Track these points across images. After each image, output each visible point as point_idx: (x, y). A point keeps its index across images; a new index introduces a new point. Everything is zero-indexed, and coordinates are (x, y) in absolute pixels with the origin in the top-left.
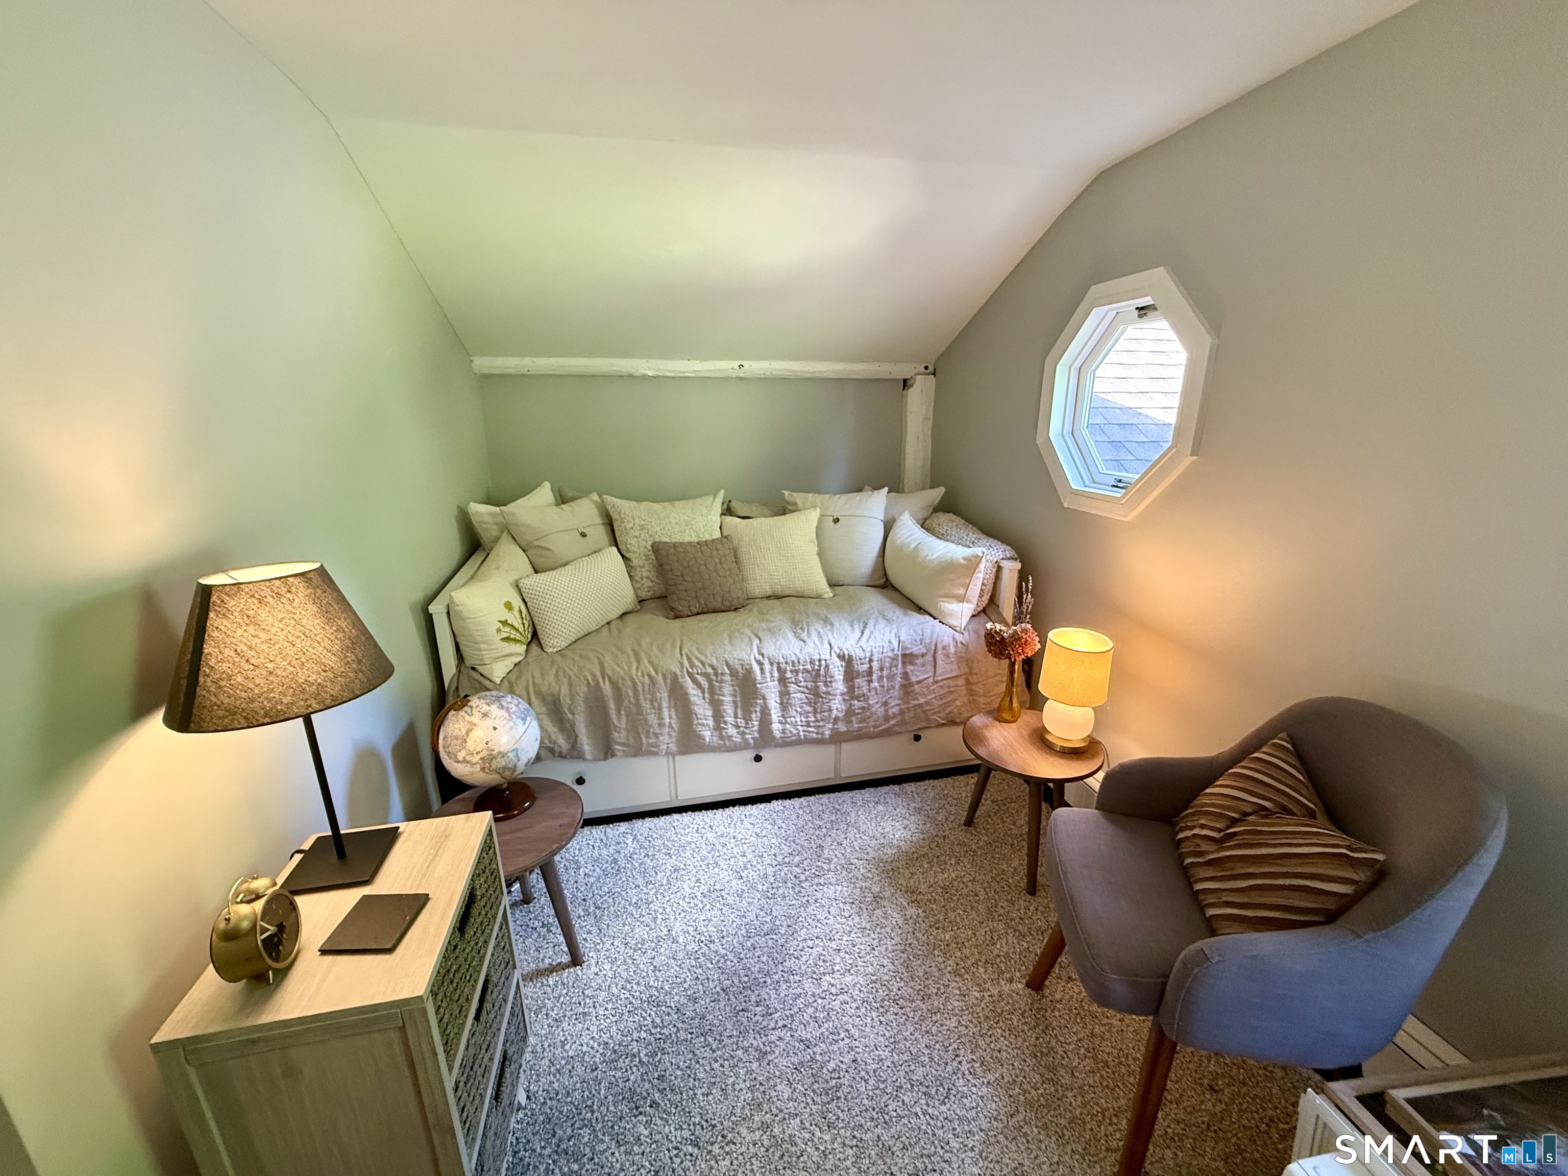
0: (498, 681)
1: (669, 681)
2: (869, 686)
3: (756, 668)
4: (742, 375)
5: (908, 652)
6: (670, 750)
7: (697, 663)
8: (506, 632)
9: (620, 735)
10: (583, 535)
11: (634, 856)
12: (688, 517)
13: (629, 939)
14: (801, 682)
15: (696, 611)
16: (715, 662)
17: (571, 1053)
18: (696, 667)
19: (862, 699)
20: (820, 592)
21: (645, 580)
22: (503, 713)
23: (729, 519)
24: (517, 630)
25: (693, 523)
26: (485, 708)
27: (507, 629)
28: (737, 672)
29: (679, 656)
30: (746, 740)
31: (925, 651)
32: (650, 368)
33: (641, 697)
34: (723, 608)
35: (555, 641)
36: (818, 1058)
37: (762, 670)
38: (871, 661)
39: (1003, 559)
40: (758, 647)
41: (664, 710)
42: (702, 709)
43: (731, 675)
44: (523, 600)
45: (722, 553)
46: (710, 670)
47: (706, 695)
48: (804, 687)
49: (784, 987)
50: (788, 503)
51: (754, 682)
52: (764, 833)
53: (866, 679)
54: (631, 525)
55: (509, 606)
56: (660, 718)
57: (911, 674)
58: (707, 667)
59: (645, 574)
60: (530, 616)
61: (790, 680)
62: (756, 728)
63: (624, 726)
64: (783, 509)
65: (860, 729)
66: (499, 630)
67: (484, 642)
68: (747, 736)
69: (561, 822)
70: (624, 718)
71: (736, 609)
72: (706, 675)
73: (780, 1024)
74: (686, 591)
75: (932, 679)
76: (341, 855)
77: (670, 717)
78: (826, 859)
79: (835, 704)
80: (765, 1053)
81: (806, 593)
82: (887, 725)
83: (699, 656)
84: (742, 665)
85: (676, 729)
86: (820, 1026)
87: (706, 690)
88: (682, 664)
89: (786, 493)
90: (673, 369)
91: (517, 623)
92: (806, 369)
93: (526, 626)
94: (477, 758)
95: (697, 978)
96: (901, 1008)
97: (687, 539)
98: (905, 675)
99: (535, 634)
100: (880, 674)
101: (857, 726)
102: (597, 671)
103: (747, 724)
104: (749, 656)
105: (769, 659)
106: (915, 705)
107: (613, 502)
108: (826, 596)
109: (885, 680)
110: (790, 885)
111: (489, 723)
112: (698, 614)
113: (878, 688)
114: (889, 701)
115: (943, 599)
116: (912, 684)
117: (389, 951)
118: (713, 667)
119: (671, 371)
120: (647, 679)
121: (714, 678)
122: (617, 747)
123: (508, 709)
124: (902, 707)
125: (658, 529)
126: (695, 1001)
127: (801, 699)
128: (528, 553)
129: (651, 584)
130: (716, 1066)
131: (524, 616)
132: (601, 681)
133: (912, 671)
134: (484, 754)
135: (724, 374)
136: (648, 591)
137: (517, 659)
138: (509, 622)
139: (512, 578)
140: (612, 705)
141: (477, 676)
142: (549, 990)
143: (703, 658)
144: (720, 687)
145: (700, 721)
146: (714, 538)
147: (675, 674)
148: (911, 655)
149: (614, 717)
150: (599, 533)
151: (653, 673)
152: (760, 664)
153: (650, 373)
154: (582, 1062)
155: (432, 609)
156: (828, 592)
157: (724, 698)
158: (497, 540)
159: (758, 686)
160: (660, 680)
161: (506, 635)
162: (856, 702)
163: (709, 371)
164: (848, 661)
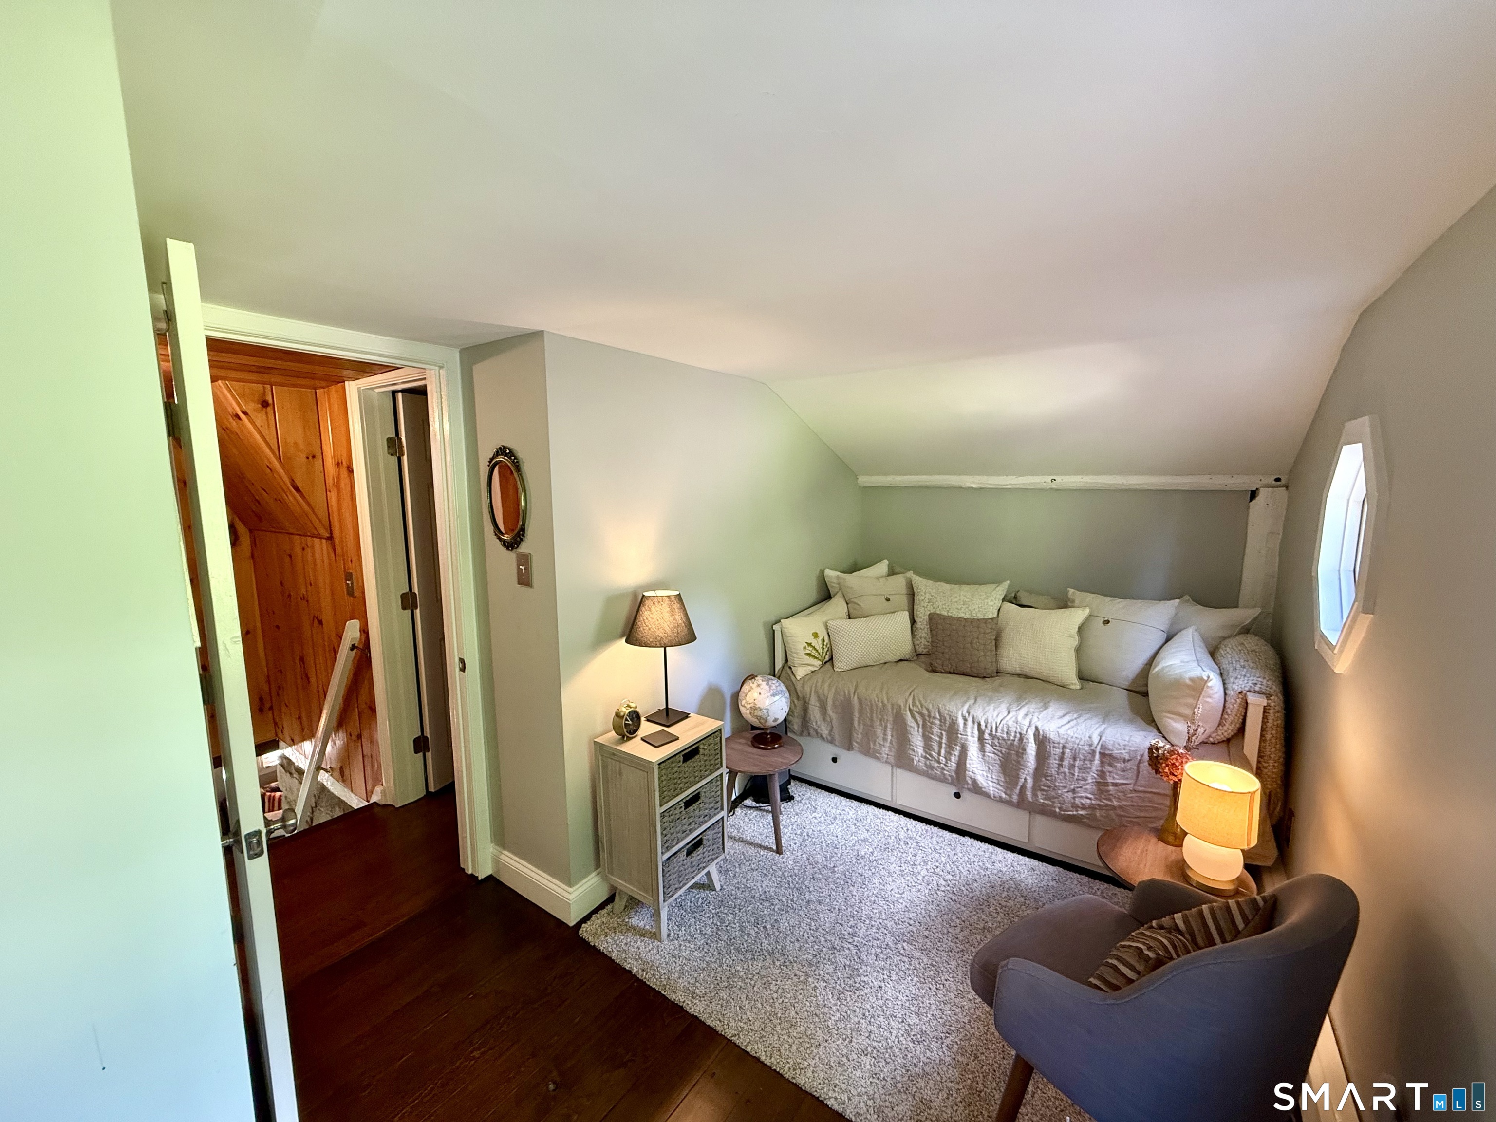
0: (798, 678)
1: (895, 711)
2: (1059, 769)
3: (961, 721)
4: (1055, 487)
5: (1107, 752)
6: (888, 760)
7: (918, 703)
8: (809, 650)
9: (858, 736)
10: (888, 600)
11: (848, 821)
12: (968, 598)
13: (811, 858)
14: (996, 746)
15: (948, 670)
16: (930, 707)
17: (748, 885)
18: (917, 706)
19: (1049, 778)
20: (1066, 682)
21: (923, 639)
22: (767, 688)
23: (1008, 605)
24: (817, 651)
25: (970, 604)
26: (760, 682)
27: (810, 648)
28: (945, 720)
29: (908, 694)
30: (944, 775)
31: (1127, 757)
32: (974, 483)
33: (874, 715)
34: (971, 674)
35: (840, 665)
36: (861, 971)
37: (965, 724)
38: (1064, 747)
39: (1250, 691)
40: (969, 706)
41: (889, 729)
42: (917, 741)
43: (940, 721)
44: (828, 633)
45: (982, 631)
46: (925, 712)
47: (920, 730)
48: (997, 750)
49: (874, 931)
50: (1069, 600)
51: (957, 732)
52: (941, 851)
53: (1057, 762)
54: (923, 598)
55: (815, 635)
56: (885, 734)
57: (1108, 774)
58: (924, 709)
59: (924, 635)
60: (831, 644)
61: (987, 741)
62: (954, 769)
63: (861, 731)
64: (1064, 603)
65: (1043, 805)
66: (805, 648)
67: (795, 653)
68: (945, 772)
69: (782, 760)
70: (862, 727)
71: (985, 677)
72: (922, 715)
73: (855, 943)
74: (943, 653)
75: (1132, 786)
76: (667, 715)
77: (892, 736)
78: (971, 888)
79: (1023, 773)
80: (835, 948)
81: (1051, 679)
82: (1075, 813)
83: (922, 699)
84: (950, 716)
85: (896, 747)
86: (876, 960)
87: (921, 726)
88: (907, 701)
89: (1071, 591)
90: (992, 482)
91: (819, 647)
92: (1121, 482)
93: (826, 650)
94: (748, 706)
95: (830, 896)
96: (937, 989)
97: (962, 615)
98: (1102, 774)
99: (831, 659)
100: (1072, 762)
101: (1042, 801)
102: (852, 691)
103: (947, 762)
104: (958, 711)
105: (973, 718)
106: (1107, 805)
107: (918, 580)
108: (1072, 687)
109: (1076, 770)
110: (930, 887)
111: (759, 690)
112: (950, 673)
113: (1068, 774)
114: (1077, 790)
115: (1169, 715)
116: (1106, 784)
117: (656, 747)
118: (928, 710)
119: (991, 484)
120: (880, 705)
121: (928, 719)
122: (855, 744)
123: (770, 687)
124: (1093, 802)
125: (941, 604)
126: (820, 903)
127: (995, 760)
128: (849, 606)
129: (926, 643)
130: (806, 935)
131: (825, 643)
132: (852, 696)
133: (1110, 772)
134: (752, 705)
135: (1039, 487)
136: (925, 648)
137: (813, 669)
138: (813, 644)
139: (825, 619)
140: (856, 714)
141: (790, 672)
142: (759, 856)
143: (923, 702)
144: (931, 727)
145: (911, 747)
146: (986, 617)
147: (900, 706)
148: (1110, 755)
149: (856, 724)
150: (904, 600)
151: (886, 702)
152: (965, 720)
153: (974, 486)
154: (750, 891)
155: (775, 627)
156: (1076, 684)
157: (933, 737)
158: (836, 594)
159: (960, 736)
160: (889, 707)
161: (809, 652)
162: (1043, 779)
163: (1023, 484)
164: (1042, 741)
